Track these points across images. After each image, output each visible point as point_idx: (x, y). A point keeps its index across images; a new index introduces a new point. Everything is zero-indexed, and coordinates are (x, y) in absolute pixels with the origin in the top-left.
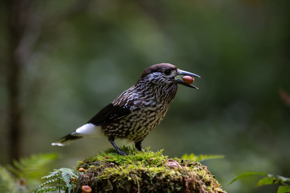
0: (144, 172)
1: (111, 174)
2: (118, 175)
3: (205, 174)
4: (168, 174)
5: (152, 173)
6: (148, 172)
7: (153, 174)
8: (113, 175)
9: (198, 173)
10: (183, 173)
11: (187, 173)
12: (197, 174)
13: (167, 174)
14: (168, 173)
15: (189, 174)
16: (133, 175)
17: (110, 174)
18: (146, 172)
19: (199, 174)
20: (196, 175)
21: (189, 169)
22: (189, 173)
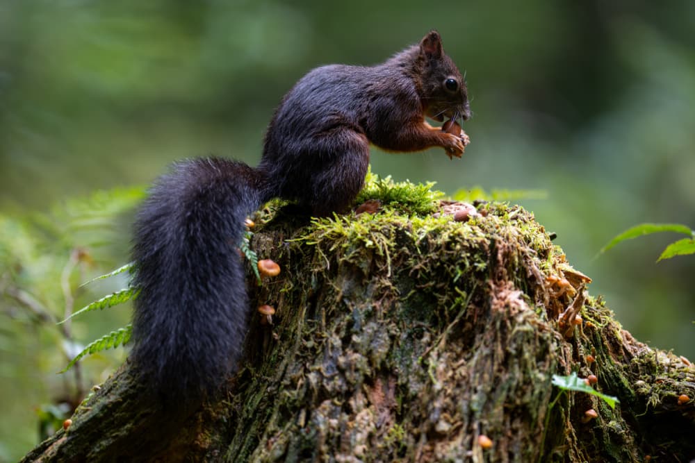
0: (400, 229)
1: (325, 234)
2: (340, 235)
3: (535, 233)
4: (456, 232)
5: (418, 231)
6: (408, 229)
7: (419, 233)
8: (329, 234)
9: (520, 230)
10: (488, 230)
11: (497, 231)
12: (520, 233)
13: (453, 233)
14: (455, 229)
15: (501, 232)
16: (377, 234)
17: (322, 233)
18: (404, 229)
19: (524, 233)
20: (517, 234)
21: (501, 223)
22: (502, 230)
